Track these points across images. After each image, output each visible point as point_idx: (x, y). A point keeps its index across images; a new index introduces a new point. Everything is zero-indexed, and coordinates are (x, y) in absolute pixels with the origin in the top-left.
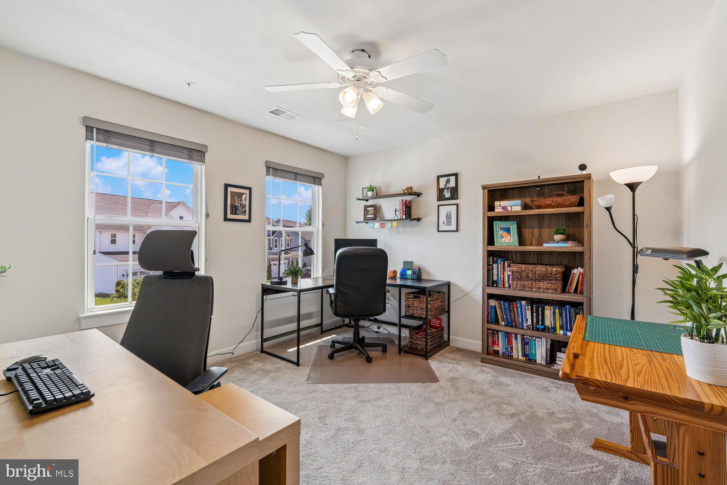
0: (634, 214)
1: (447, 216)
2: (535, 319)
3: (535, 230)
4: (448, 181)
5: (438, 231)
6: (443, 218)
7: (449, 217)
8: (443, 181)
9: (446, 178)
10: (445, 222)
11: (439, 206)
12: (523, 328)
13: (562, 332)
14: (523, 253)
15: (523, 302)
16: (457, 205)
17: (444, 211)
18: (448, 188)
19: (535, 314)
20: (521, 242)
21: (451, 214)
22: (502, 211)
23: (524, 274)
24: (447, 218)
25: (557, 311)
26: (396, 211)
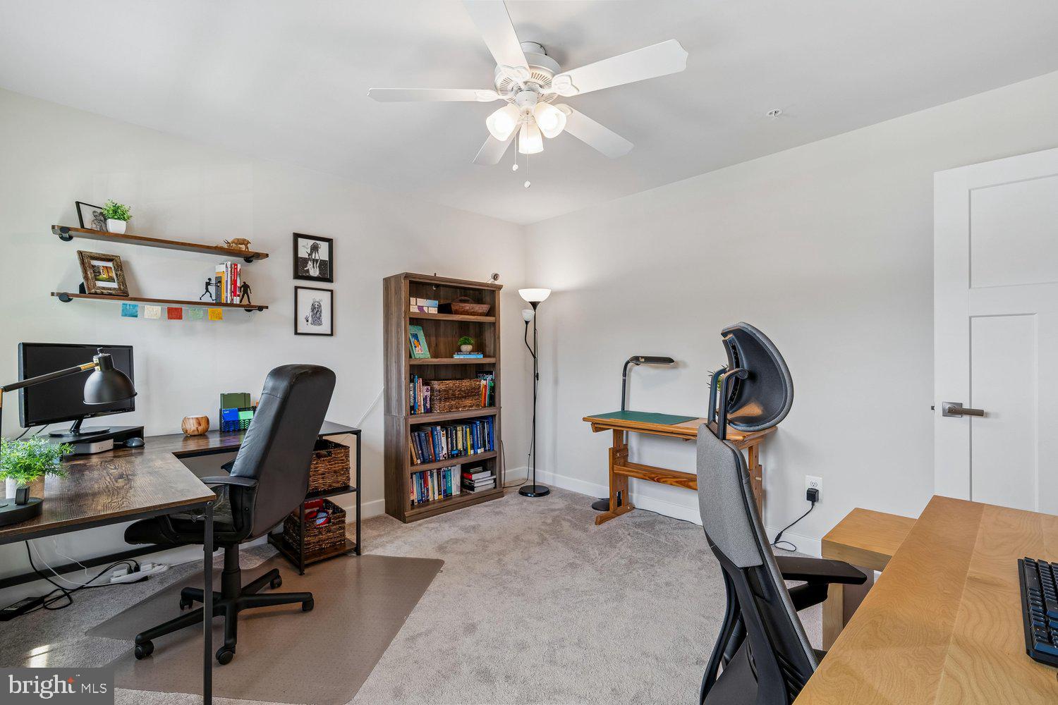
0: (535, 329)
1: (313, 308)
2: (450, 446)
3: (432, 338)
4: (315, 248)
5: (296, 333)
6: (304, 311)
7: (316, 310)
8: (305, 247)
9: (311, 242)
10: (310, 319)
11: (296, 288)
12: (439, 461)
13: (472, 452)
14: (436, 367)
15: (439, 428)
16: (332, 291)
17: (306, 298)
18: (315, 261)
19: (449, 439)
20: (435, 355)
21: (320, 306)
22: (418, 311)
23: (451, 392)
24: (313, 311)
25: (468, 429)
26: (208, 284)
